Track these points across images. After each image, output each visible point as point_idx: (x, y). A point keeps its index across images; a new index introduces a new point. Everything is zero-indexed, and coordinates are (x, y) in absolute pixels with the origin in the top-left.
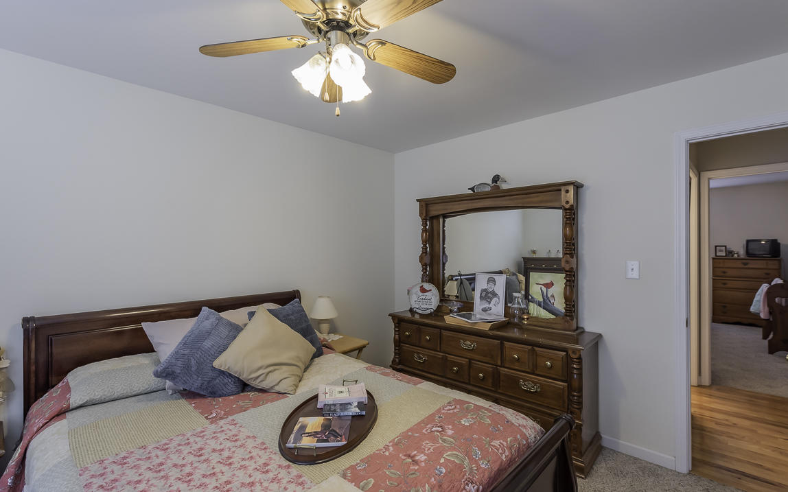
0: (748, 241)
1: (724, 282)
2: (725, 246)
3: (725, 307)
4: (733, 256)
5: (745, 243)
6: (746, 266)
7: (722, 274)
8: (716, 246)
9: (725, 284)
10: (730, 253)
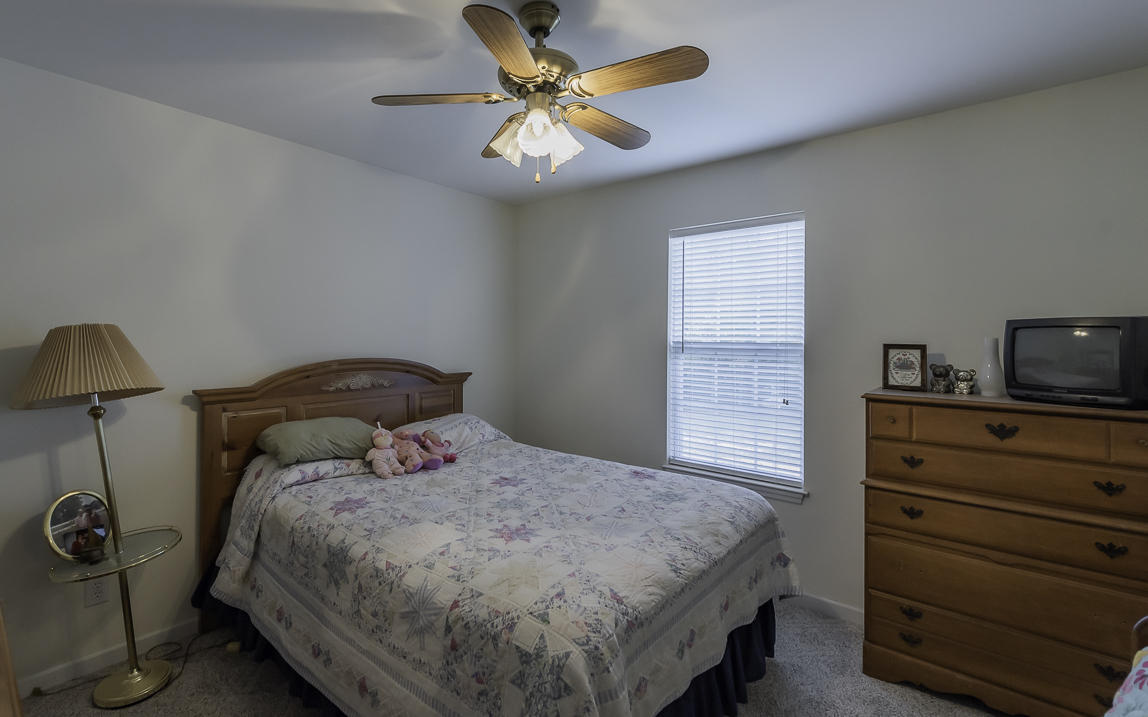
0: (1014, 328)
1: (908, 502)
2: (923, 348)
3: (912, 614)
4: (949, 390)
5: (1001, 335)
6: (1009, 443)
7: (905, 469)
8: (887, 347)
9: (913, 513)
10: (941, 375)
